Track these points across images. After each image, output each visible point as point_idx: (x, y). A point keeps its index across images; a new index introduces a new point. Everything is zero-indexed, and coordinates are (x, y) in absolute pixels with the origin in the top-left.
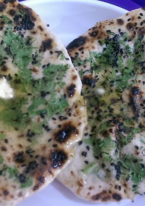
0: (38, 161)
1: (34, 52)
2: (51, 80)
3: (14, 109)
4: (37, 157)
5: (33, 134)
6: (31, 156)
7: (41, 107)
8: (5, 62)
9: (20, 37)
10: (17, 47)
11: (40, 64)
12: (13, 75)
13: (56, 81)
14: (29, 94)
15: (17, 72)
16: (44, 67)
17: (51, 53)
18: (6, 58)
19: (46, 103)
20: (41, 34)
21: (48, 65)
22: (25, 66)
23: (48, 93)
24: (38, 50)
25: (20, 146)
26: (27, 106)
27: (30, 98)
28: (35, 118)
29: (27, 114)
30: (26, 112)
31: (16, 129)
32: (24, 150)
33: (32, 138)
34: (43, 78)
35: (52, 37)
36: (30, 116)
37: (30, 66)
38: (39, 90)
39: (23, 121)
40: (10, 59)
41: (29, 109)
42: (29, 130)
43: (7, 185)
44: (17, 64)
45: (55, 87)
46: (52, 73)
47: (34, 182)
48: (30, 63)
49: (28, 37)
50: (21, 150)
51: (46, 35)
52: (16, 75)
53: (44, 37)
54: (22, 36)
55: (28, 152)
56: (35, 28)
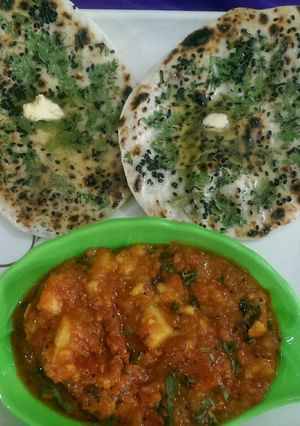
0: (111, 179)
1: (69, 52)
2: (102, 86)
3: (69, 129)
4: (109, 175)
5: (99, 153)
6: (103, 176)
7: (100, 121)
8: (39, 75)
9: (45, 36)
10: (47, 51)
11: (82, 67)
12: (54, 89)
13: (108, 86)
14: (81, 108)
15: (57, 84)
16: (88, 70)
17: (91, 48)
18: (38, 70)
19: (104, 116)
20: (70, 24)
21: (93, 66)
22: (64, 73)
23: (102, 103)
24: (73, 48)
25: (88, 169)
26: (84, 123)
27: (83, 113)
28: (96, 136)
29: (86, 132)
30: (84, 130)
31: (79, 152)
32: (93, 171)
33: (99, 157)
34: (92, 85)
35: (85, 25)
36: (90, 134)
37: (71, 72)
38: (91, 100)
39: (83, 141)
40: (44, 70)
41: (87, 126)
42: (93, 150)
43: (86, 210)
44: (54, 74)
45: (108, 93)
46: (100, 76)
47: (111, 200)
48: (69, 68)
49: (55, 32)
50: (90, 173)
51: (76, 24)
52: (57, 87)
53: (75, 27)
54: (48, 33)
55: (98, 173)
56: (60, 17)
